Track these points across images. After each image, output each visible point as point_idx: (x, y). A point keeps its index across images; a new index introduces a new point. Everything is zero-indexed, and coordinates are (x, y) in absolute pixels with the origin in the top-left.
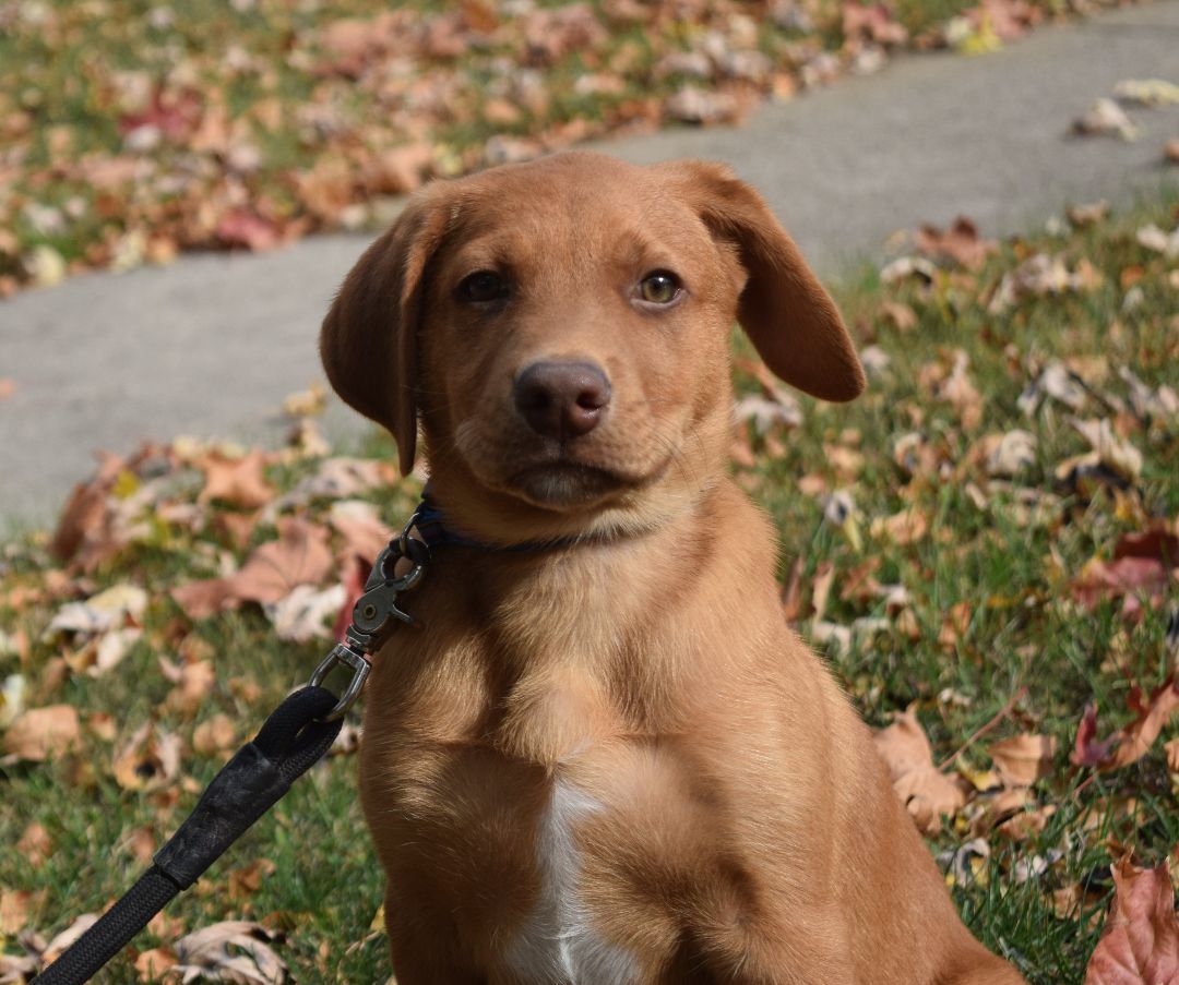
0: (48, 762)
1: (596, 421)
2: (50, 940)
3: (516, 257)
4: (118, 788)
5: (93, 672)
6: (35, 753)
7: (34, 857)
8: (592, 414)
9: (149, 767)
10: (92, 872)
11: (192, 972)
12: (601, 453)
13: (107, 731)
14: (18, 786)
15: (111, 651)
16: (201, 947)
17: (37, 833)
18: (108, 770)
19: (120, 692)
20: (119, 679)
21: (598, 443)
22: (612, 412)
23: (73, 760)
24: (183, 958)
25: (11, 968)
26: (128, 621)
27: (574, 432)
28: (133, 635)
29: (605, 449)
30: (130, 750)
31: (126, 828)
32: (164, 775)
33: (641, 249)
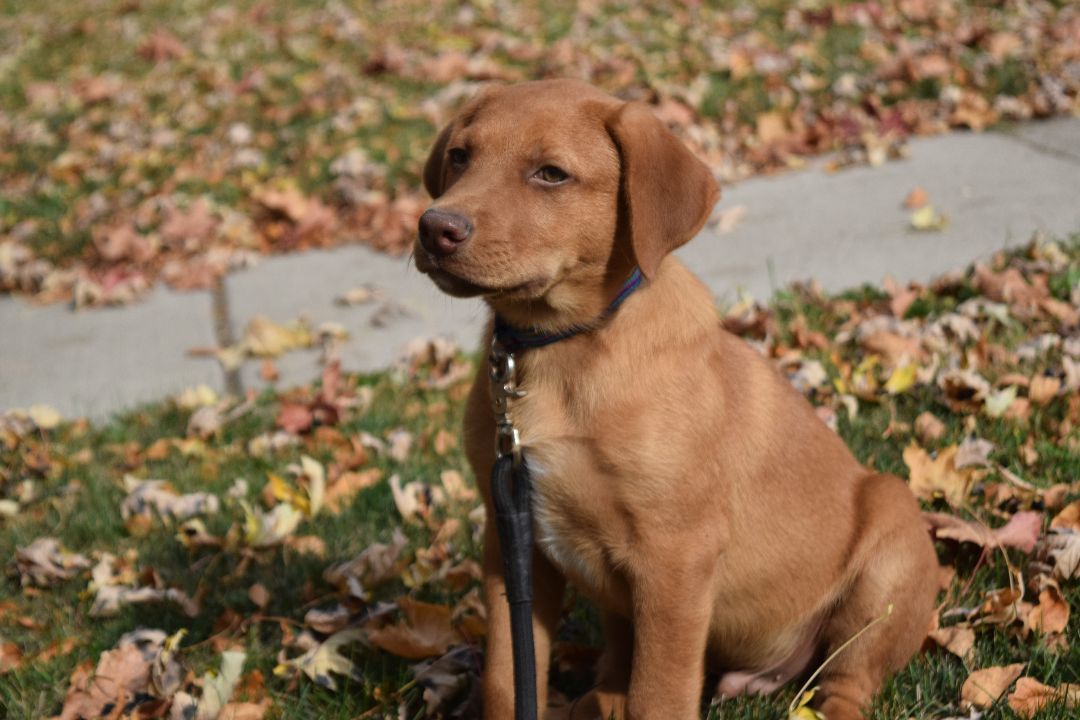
1: (455, 249)
3: (473, 141)
8: (455, 244)
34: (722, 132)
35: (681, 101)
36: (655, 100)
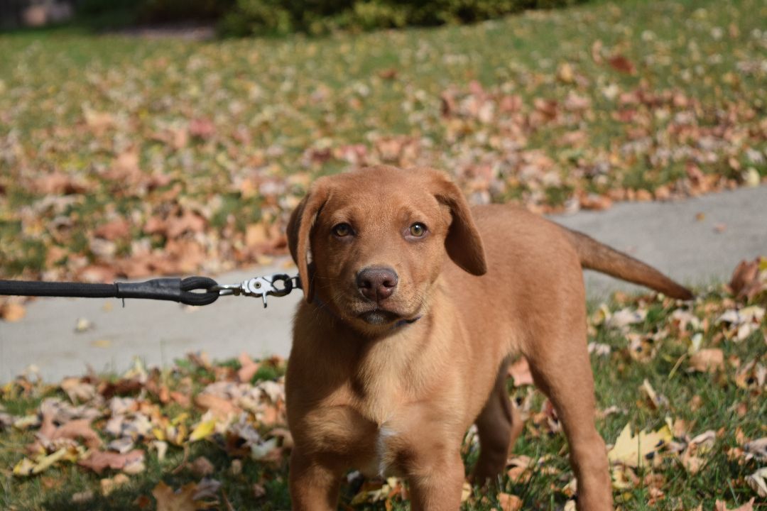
0: (707, 372)
1: (392, 292)
2: (692, 438)
3: (357, 218)
4: (736, 387)
5: (735, 339)
6: (702, 368)
7: (693, 408)
8: (389, 290)
9: (751, 380)
10: (717, 417)
11: (749, 456)
12: (394, 304)
13: (736, 363)
14: (692, 380)
15: (744, 332)
16: (755, 447)
17: (697, 399)
18: (733, 379)
19: (745, 349)
20: (746, 345)
21: (392, 300)
22: (398, 288)
23: (718, 372)
24: (747, 450)
25: (674, 447)
26: (754, 320)
27: (382, 297)
28: (755, 327)
29: (395, 303)
30: (744, 371)
31: (735, 402)
32: (757, 384)
33: (409, 214)
34: (222, 237)
35: (197, 214)
36: (180, 214)
